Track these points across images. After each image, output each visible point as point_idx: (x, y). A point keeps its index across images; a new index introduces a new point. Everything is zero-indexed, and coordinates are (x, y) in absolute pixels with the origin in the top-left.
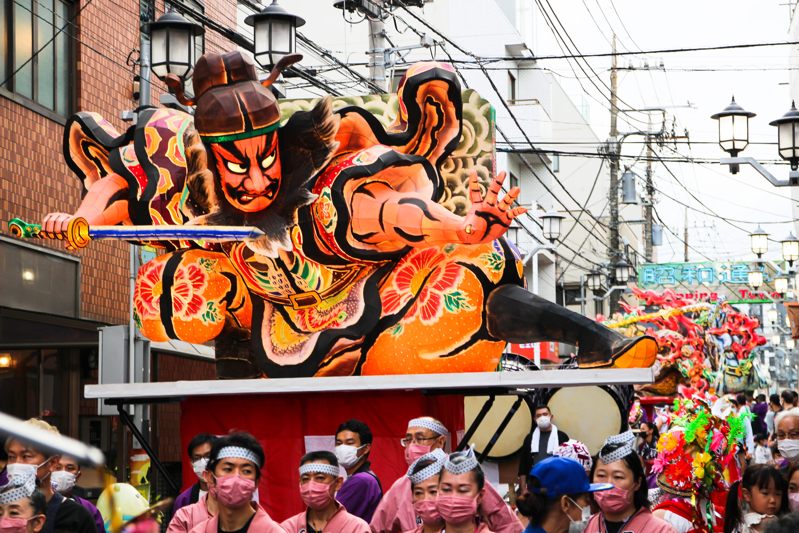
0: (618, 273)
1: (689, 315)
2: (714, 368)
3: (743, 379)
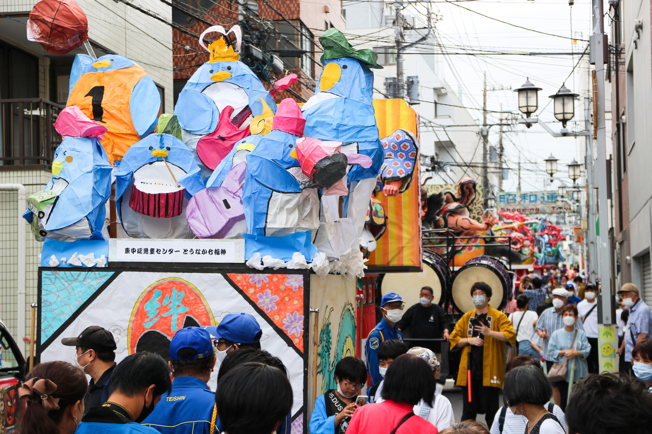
0: (489, 202)
1: (527, 225)
2: (540, 251)
3: (554, 258)
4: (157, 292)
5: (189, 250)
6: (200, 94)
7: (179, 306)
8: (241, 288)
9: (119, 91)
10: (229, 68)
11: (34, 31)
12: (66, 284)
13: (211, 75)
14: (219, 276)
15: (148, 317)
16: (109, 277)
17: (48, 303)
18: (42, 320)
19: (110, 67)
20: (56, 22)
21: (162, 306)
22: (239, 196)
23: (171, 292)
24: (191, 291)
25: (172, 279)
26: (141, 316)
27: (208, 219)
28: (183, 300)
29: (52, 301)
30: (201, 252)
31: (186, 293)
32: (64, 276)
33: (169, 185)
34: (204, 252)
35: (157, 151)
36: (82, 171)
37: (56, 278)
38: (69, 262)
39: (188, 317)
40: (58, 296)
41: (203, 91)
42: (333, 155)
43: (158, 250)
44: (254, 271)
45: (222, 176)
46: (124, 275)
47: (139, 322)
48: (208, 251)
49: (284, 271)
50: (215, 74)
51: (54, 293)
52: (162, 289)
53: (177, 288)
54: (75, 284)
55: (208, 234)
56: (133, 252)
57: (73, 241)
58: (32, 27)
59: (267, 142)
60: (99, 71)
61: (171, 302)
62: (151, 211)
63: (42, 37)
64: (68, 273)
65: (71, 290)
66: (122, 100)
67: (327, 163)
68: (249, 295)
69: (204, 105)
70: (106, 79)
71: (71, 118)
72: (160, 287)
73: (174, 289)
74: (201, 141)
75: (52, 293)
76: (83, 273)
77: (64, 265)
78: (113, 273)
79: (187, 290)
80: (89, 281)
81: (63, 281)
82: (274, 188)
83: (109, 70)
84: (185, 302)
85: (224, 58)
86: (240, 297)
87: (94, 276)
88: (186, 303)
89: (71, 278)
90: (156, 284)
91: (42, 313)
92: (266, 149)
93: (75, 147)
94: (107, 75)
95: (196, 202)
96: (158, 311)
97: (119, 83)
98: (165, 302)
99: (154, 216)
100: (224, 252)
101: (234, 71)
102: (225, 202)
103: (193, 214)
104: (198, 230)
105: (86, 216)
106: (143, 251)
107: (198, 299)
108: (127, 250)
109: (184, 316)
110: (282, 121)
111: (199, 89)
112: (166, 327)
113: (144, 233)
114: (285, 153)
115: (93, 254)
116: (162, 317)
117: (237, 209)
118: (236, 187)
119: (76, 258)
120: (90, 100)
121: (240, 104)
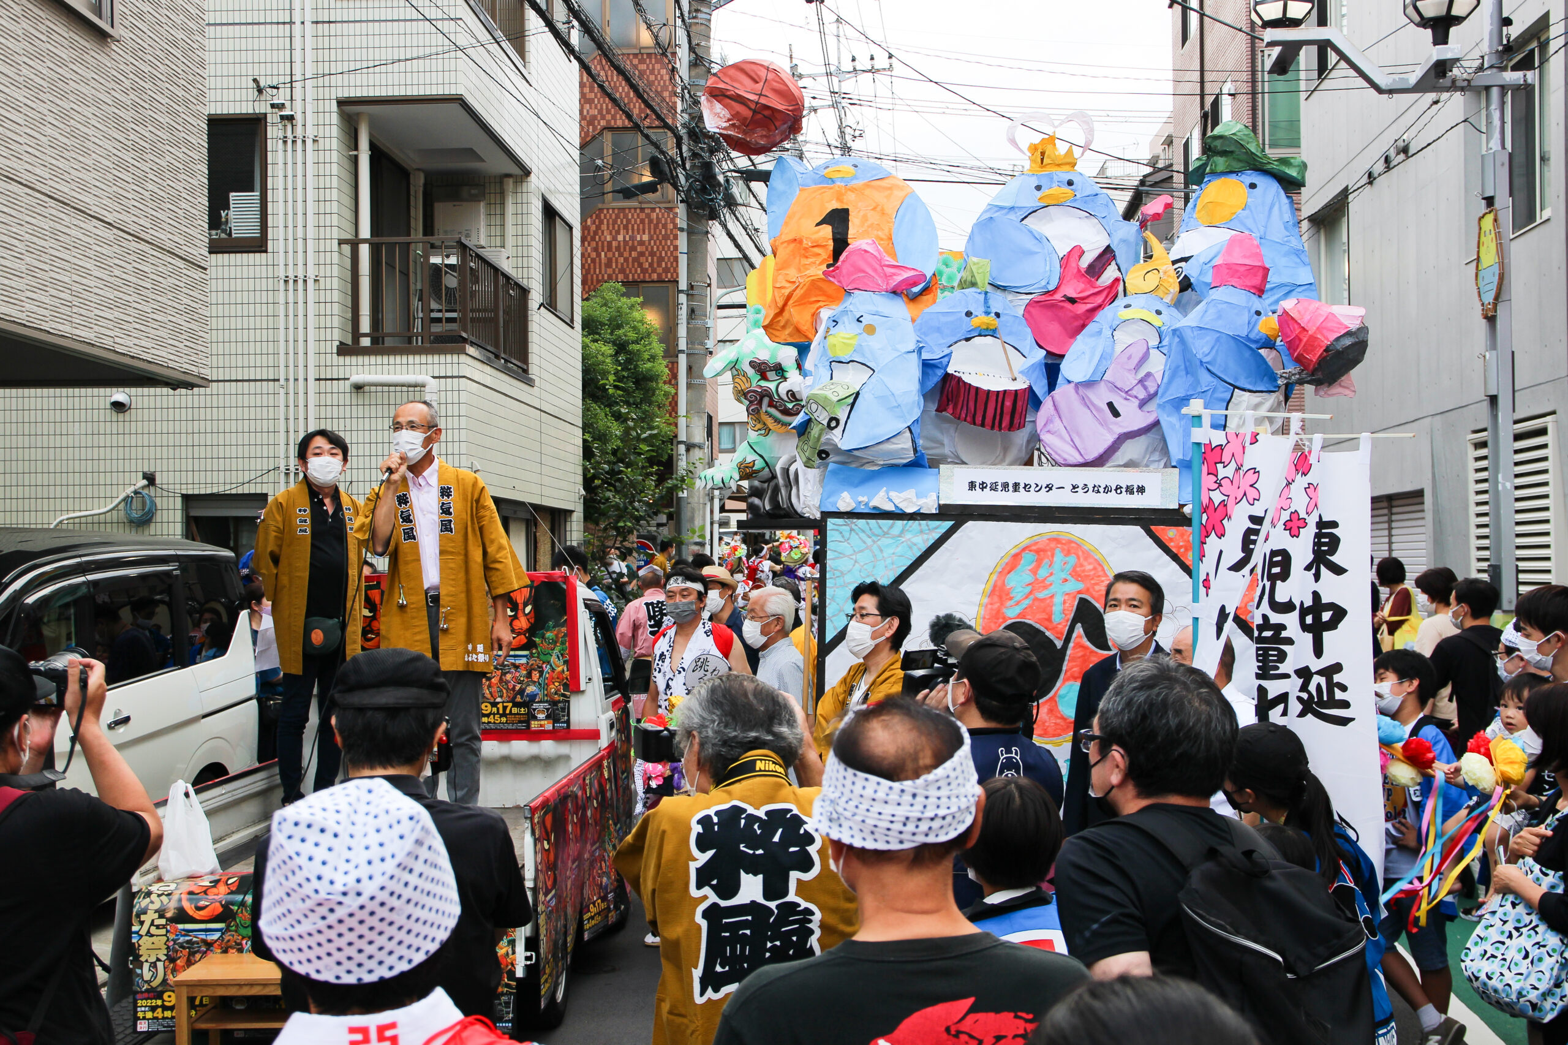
4: (1028, 558)
5: (1081, 486)
6: (1019, 225)
7: (1066, 580)
8: (1174, 550)
9: (874, 218)
10: (1070, 183)
11: (717, 115)
12: (869, 541)
13: (1039, 194)
14: (1137, 530)
15: (1011, 598)
16: (944, 531)
17: (837, 574)
18: (828, 601)
19: (855, 177)
20: (763, 101)
21: (1037, 579)
22: (1136, 397)
23: (1053, 556)
24: (1087, 555)
25: (1054, 535)
26: (1000, 597)
27: (1078, 434)
28: (1074, 570)
29: (844, 569)
30: (1101, 490)
31: (1078, 558)
32: (866, 528)
33: (997, 376)
34: (1107, 490)
35: (981, 319)
36: (896, 350)
37: (852, 530)
38: (872, 504)
39: (1081, 599)
40: (856, 562)
41: (1023, 220)
42: (1358, 329)
43: (1026, 485)
45: (1104, 362)
46: (971, 527)
47: (996, 606)
48: (1114, 488)
50: (1045, 192)
51: (848, 556)
52: (1038, 552)
53: (1063, 550)
54: (885, 541)
55: (1081, 460)
56: (982, 489)
57: (876, 468)
58: (711, 109)
59: (1220, 306)
60: (838, 183)
61: (1051, 574)
62: (989, 420)
63: (733, 125)
64: (872, 522)
65: (877, 552)
66: (880, 233)
67: (1348, 342)
68: (1188, 563)
69: (1031, 245)
70: (851, 196)
71: (870, 260)
72: (1034, 548)
73: (1058, 551)
74: (1031, 304)
75: (845, 556)
76: (899, 524)
77: (862, 509)
78: (952, 523)
79: (1080, 553)
80: (908, 536)
81: (862, 535)
82: (1237, 384)
83: (854, 182)
84: (1076, 574)
85: (1059, 165)
86: (1174, 566)
87: (918, 528)
88: (1079, 576)
89: (877, 531)
90: (1027, 542)
91: (828, 590)
92: (1219, 317)
93: (880, 309)
94: (853, 190)
95: (1054, 405)
96: (1029, 588)
97: (874, 205)
98: (1042, 573)
99: (992, 428)
100: (1141, 490)
101: (1079, 188)
102: (1110, 405)
103: (1050, 427)
104: (1059, 452)
105: (909, 427)
106: (1000, 488)
107: (1100, 569)
108: (972, 486)
109: (1075, 597)
110: (1237, 271)
111: (1015, 217)
112: (1044, 616)
113: (958, 457)
114: (1252, 325)
115: (913, 491)
116: (1036, 599)
117: (1133, 418)
118: (1130, 380)
119: (883, 497)
120: (827, 231)
121: (1093, 242)
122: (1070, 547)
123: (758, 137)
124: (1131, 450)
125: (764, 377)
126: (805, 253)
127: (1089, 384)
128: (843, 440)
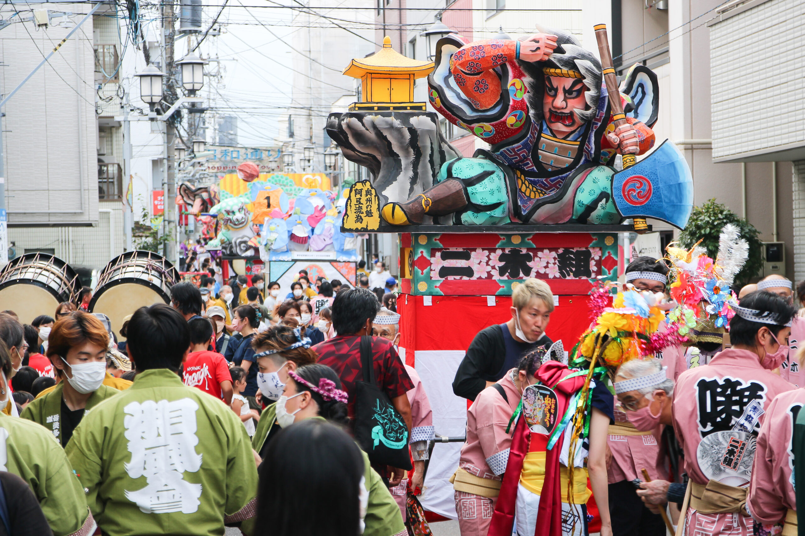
8: (335, 267)
9: (275, 199)
10: (316, 192)
13: (310, 194)
14: (327, 263)
16: (293, 264)
22: (328, 237)
27: (318, 245)
29: (274, 271)
33: (303, 233)
35: (298, 221)
38: (279, 259)
40: (276, 270)
44: (340, 262)
45: (323, 230)
46: (298, 263)
49: (349, 262)
54: (281, 266)
55: (318, 250)
57: (280, 252)
60: (268, 190)
62: (300, 243)
64: (279, 263)
65: (280, 268)
66: (277, 202)
68: (338, 269)
69: (309, 204)
70: (270, 194)
74: (309, 217)
76: (284, 262)
78: (294, 262)
79: (318, 268)
80: (286, 265)
81: (277, 265)
83: (271, 190)
84: (318, 272)
85: (314, 188)
86: (335, 270)
87: (288, 263)
90: (308, 266)
94: (270, 192)
95: (313, 239)
97: (275, 195)
100: (329, 255)
102: (324, 239)
103: (312, 243)
104: (314, 249)
105: (286, 244)
106: (303, 256)
107: (321, 271)
108: (298, 255)
115: (287, 256)
117: (328, 241)
118: (328, 234)
119: (282, 258)
120: (266, 201)
121: (321, 204)
122: (316, 267)
123: (250, 179)
124: (328, 248)
125: (228, 214)
126: (261, 205)
127: (320, 235)
128: (273, 247)
